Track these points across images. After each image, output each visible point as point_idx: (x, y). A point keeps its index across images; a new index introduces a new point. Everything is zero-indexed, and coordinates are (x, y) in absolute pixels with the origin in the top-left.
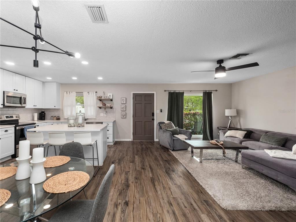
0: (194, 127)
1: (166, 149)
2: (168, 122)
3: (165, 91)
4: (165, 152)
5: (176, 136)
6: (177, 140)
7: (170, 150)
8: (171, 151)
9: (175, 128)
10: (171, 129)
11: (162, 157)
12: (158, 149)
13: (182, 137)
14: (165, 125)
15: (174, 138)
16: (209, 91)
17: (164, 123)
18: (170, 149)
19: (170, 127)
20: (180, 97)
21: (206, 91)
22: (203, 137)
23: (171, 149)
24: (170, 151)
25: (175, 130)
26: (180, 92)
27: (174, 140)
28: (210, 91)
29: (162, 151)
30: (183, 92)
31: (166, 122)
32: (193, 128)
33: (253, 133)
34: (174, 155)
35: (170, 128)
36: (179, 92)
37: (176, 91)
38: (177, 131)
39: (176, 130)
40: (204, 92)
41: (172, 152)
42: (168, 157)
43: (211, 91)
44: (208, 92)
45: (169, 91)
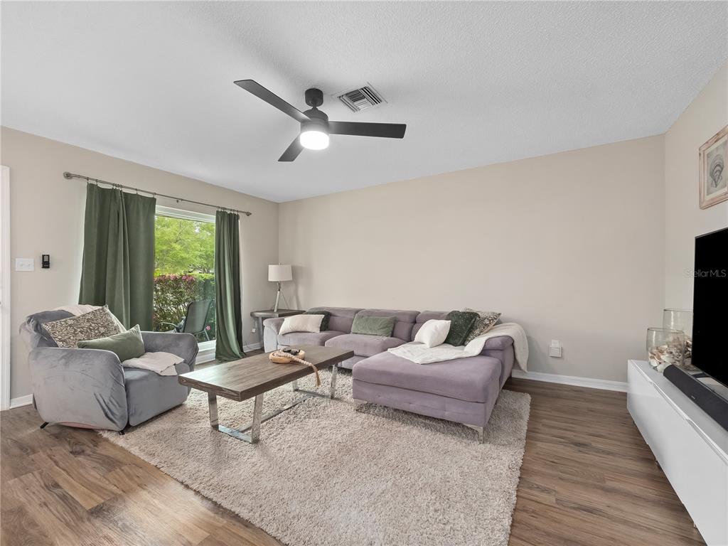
0: (186, 321)
1: (83, 438)
2: (89, 308)
3: (68, 176)
4: (82, 452)
5: (134, 362)
6: (141, 379)
7: (106, 435)
8: (112, 437)
9: (123, 330)
10: (108, 339)
11: (64, 498)
12: (34, 452)
13: (162, 363)
14: (70, 322)
15: (129, 375)
16: (231, 210)
17: (64, 315)
18: (103, 430)
19: (102, 330)
20: (141, 213)
21: (224, 209)
22: (217, 346)
23: (112, 426)
24: (107, 440)
25: (129, 339)
26: (140, 193)
27: (127, 384)
28: (234, 211)
29: (62, 450)
30: (151, 196)
31: (79, 310)
32: (182, 323)
33: (332, 317)
34: (135, 451)
35: (103, 335)
36: (134, 192)
37: (122, 187)
38: (138, 340)
39: (131, 339)
40: (220, 210)
41: (121, 441)
42: (105, 483)
43: (236, 213)
44: (229, 212)
45: (90, 182)
